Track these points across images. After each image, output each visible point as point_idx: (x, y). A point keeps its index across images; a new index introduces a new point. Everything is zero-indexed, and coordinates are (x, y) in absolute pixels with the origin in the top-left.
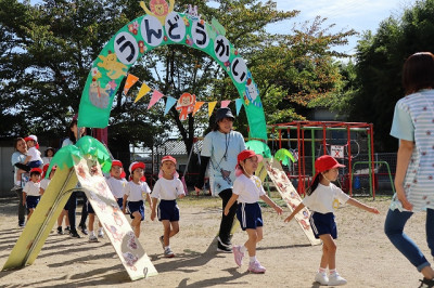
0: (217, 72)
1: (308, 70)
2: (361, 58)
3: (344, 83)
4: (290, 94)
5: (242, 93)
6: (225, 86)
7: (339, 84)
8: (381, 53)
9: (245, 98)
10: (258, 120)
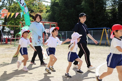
0: (7, 4)
1: (36, 6)
2: (51, 3)
3: (46, 11)
4: (31, 13)
5: (23, 10)
6: (10, 8)
7: (45, 11)
8: (57, 2)
9: (24, 12)
10: (28, 19)
